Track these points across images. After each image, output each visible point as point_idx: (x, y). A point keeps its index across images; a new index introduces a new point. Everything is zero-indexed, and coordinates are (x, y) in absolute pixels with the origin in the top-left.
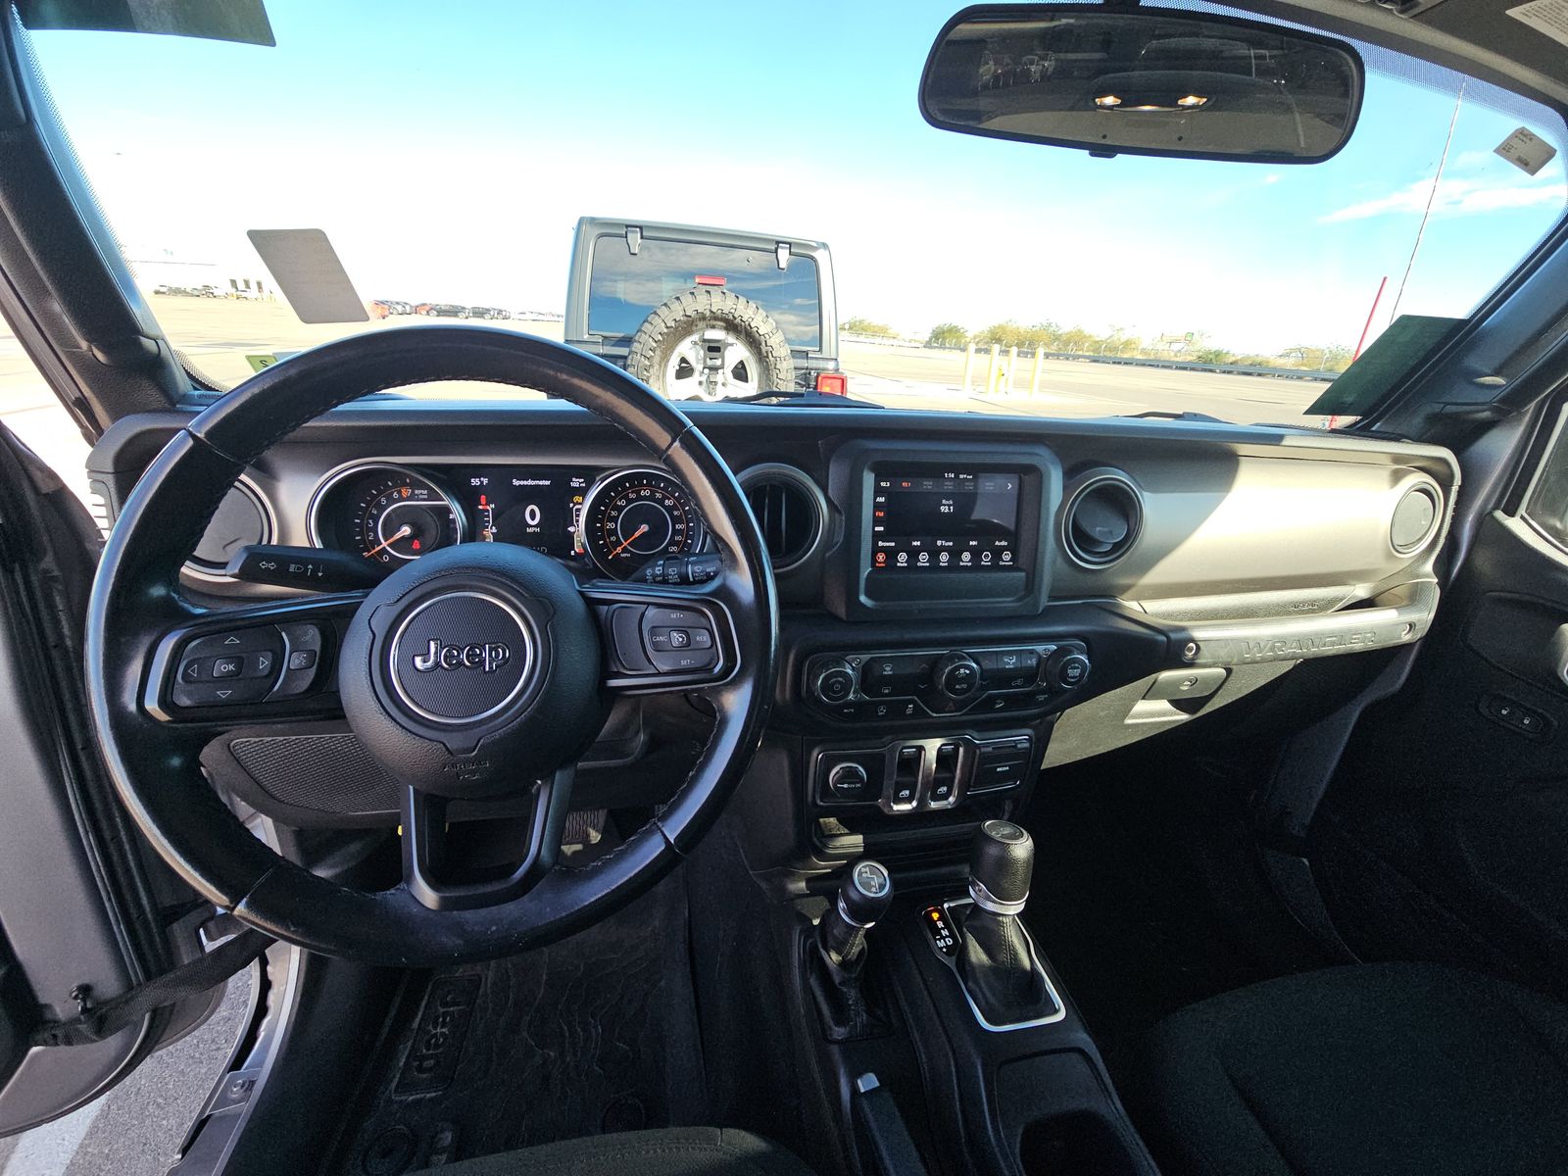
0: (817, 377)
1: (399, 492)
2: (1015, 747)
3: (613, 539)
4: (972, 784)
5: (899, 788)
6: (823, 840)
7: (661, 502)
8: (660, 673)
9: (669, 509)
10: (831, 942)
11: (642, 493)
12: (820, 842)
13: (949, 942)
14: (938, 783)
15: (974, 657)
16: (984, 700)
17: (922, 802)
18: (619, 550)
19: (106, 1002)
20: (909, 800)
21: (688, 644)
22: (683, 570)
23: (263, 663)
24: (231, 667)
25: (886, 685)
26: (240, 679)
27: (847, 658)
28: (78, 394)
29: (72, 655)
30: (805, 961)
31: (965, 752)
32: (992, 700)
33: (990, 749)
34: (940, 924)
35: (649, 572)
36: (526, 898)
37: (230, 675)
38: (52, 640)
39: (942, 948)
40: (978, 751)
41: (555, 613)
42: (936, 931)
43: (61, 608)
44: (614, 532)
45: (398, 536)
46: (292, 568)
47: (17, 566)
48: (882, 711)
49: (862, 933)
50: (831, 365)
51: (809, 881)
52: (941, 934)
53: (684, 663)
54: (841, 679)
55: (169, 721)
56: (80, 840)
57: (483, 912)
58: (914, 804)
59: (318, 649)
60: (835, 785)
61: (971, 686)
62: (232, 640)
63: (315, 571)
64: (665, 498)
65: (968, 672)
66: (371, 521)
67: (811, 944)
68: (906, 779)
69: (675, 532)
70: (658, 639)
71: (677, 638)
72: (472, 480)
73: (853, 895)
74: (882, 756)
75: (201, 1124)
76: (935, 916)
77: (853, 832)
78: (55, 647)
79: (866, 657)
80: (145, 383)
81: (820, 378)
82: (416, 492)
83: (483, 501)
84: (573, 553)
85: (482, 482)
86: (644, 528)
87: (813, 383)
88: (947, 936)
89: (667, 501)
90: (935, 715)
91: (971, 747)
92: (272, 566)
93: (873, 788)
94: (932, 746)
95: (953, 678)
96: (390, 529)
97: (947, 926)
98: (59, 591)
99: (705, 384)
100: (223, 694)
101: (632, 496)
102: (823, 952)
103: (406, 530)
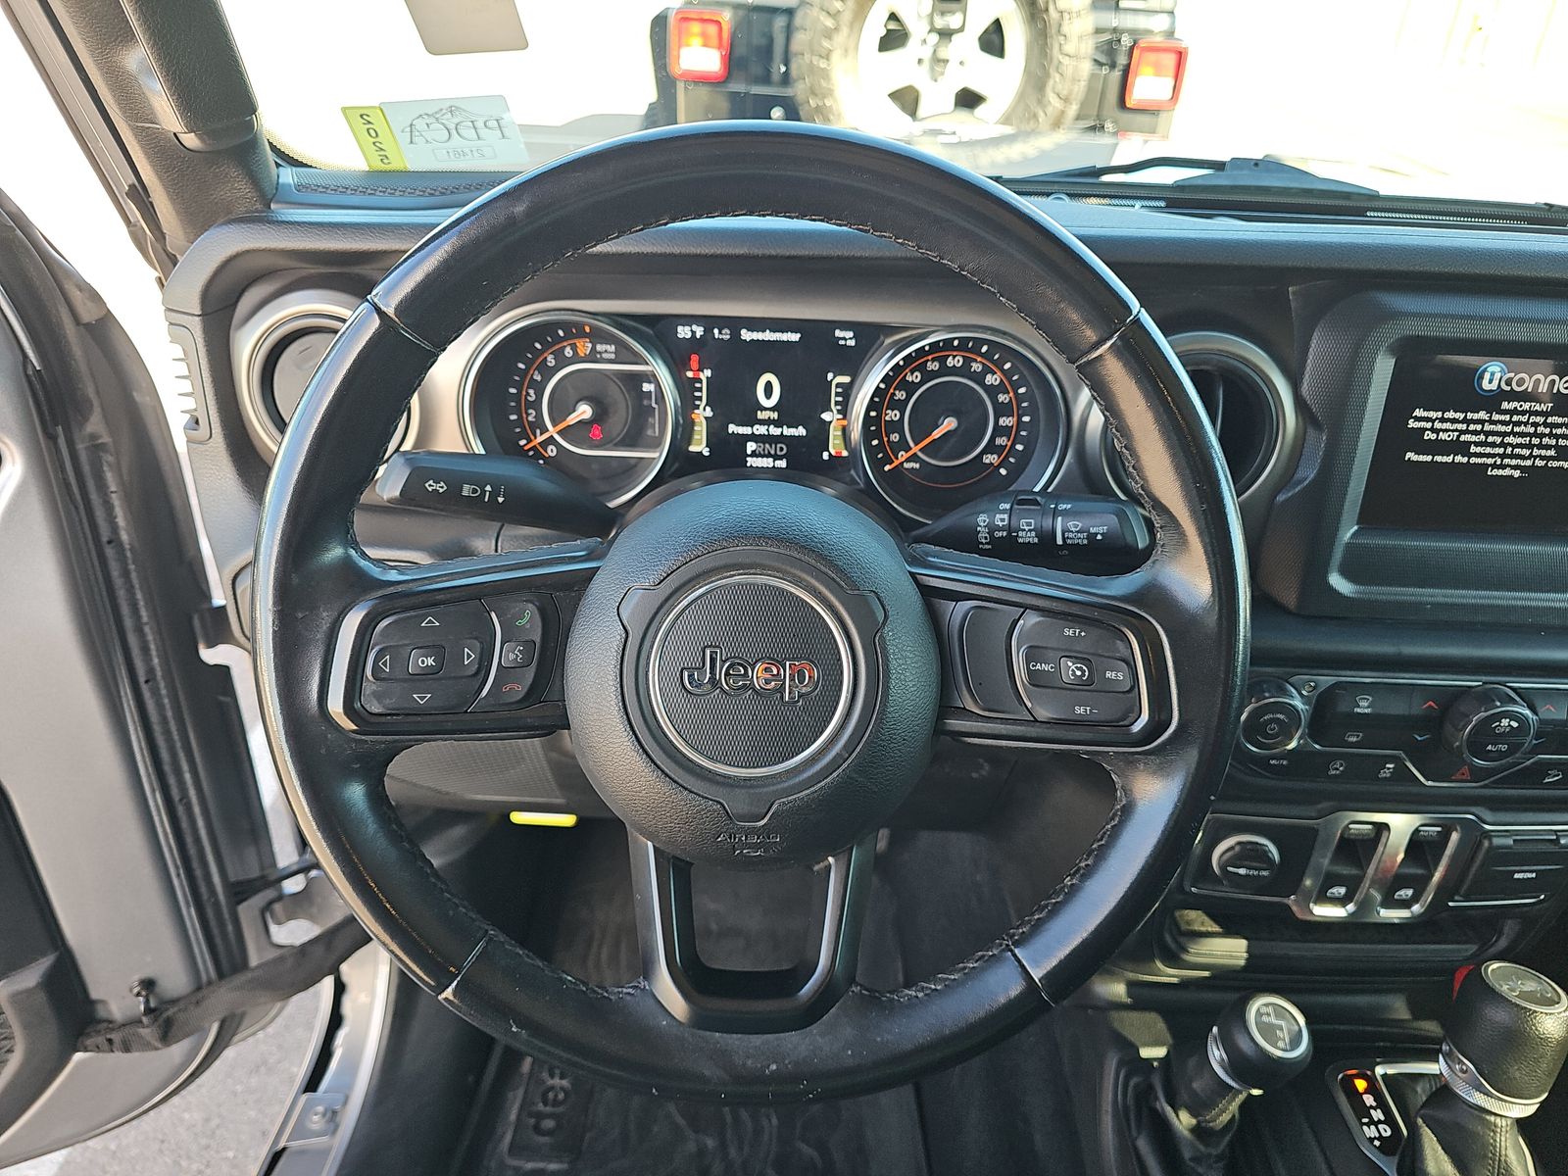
0: (1132, 49)
1: (574, 347)
2: (1556, 842)
3: (895, 437)
4: (1462, 892)
5: (1331, 880)
6: (1182, 940)
7: (979, 378)
8: (1036, 721)
9: (992, 391)
10: (1184, 1096)
11: (950, 362)
12: (1177, 942)
13: (1386, 1131)
14: (1400, 881)
15: (1528, 698)
16: (1526, 768)
17: (1365, 906)
18: (903, 455)
19: (174, 1002)
20: (1343, 901)
21: (1090, 682)
22: (1047, 523)
23: (469, 656)
24: (430, 661)
25: (1356, 728)
26: (440, 679)
27: (1291, 680)
28: (133, 179)
29: (129, 554)
30: (1126, 1107)
31: (1461, 840)
32: (1544, 768)
33: (1510, 842)
34: (1369, 1100)
35: (982, 520)
36: (815, 1028)
37: (428, 674)
38: (105, 534)
39: (1371, 1140)
40: (1486, 844)
41: (886, 617)
42: (1362, 1111)
43: (113, 489)
44: (897, 426)
45: (572, 419)
46: (466, 490)
47: (60, 429)
48: (1337, 768)
49: (1241, 1097)
50: (1160, 23)
51: (1132, 985)
52: (1370, 1117)
53: (1080, 710)
54: (1281, 717)
55: (354, 731)
56: (145, 800)
57: (757, 1040)
58: (1351, 907)
59: (538, 639)
60: (1223, 868)
61: (1514, 749)
62: (430, 621)
63: (494, 494)
64: (987, 370)
65: (1515, 724)
66: (531, 392)
67: (1136, 1086)
68: (1346, 870)
69: (999, 431)
70: (1038, 667)
71: (1071, 670)
72: (680, 329)
73: (1243, 1044)
74: (1313, 832)
75: (276, 1157)
76: (1361, 1085)
77: (1229, 931)
78: (109, 542)
79: (1326, 680)
80: (234, 172)
81: (1136, 53)
82: (599, 347)
83: (694, 365)
84: (825, 456)
85: (693, 333)
86: (949, 424)
87: (1122, 60)
88: (1380, 1122)
89: (989, 377)
90: (1430, 783)
91: (1475, 836)
92: (441, 487)
93: (1287, 877)
94: (1401, 825)
95: (1485, 732)
96: (559, 411)
97: (1381, 1104)
98: (110, 465)
99: (926, 64)
100: (421, 699)
101: (933, 366)
102: (1169, 1110)
103: (584, 411)
